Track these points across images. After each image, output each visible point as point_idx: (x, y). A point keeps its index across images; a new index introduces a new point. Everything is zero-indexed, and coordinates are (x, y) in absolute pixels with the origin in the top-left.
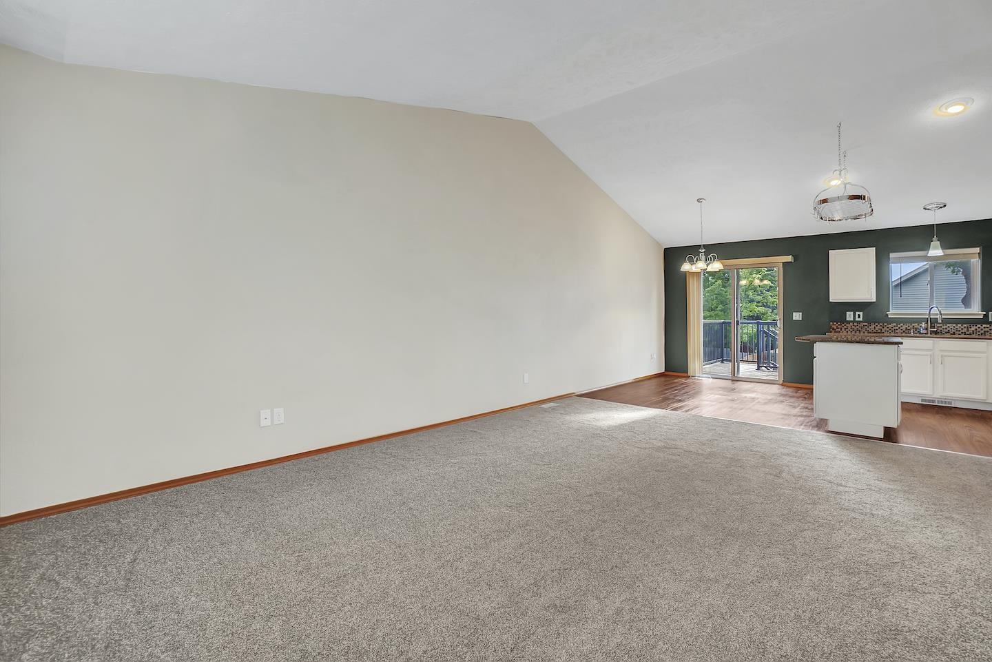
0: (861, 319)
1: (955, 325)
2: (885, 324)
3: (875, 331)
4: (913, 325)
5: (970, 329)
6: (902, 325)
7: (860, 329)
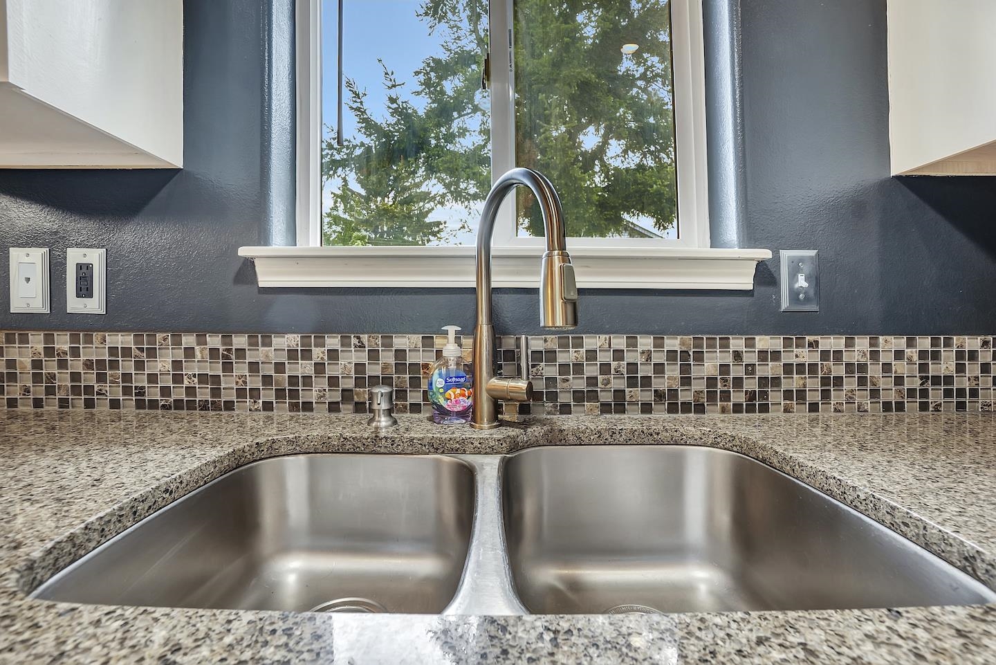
0: (94, 305)
1: (620, 342)
2: (240, 341)
3: (179, 394)
4: (400, 342)
5: (695, 372)
6: (333, 342)
7: (90, 379)
